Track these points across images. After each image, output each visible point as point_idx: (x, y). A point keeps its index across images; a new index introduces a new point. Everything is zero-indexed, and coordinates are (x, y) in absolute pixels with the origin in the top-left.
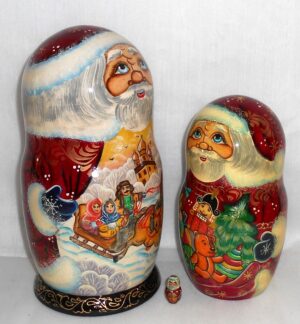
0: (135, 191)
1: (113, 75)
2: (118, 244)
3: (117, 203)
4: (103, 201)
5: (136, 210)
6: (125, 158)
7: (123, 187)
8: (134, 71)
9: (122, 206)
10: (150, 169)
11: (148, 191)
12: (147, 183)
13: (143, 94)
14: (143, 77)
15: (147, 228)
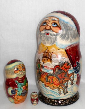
5: (41, 70)
6: (41, 52)
7: (38, 60)
10: (47, 60)
11: (45, 66)
12: (45, 64)
13: (48, 34)
14: (50, 28)
15: (44, 79)
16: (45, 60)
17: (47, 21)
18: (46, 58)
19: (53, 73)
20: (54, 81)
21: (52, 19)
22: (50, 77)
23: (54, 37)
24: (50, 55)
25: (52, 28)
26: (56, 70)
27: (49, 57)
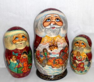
0: (48, 52)
1: (45, 21)
2: (43, 63)
3: (43, 53)
4: (40, 51)
5: (48, 57)
6: (47, 43)
7: (45, 50)
8: (52, 21)
9: (44, 54)
10: (54, 48)
11: (53, 53)
12: (52, 51)
13: (54, 28)
14: (55, 23)
15: (52, 62)
16: (52, 48)
17: (50, 18)
18: (53, 47)
19: (60, 56)
20: (60, 62)
21: (54, 16)
22: (57, 60)
23: (59, 29)
24: (56, 43)
25: (56, 23)
26: (61, 53)
27: (56, 45)
